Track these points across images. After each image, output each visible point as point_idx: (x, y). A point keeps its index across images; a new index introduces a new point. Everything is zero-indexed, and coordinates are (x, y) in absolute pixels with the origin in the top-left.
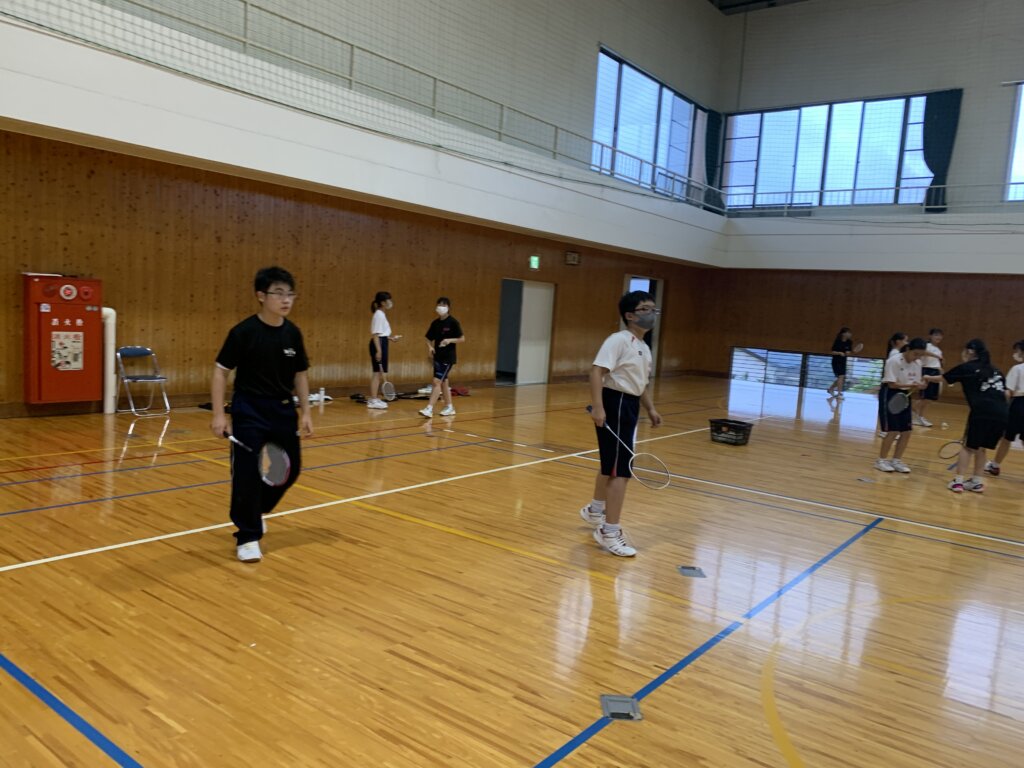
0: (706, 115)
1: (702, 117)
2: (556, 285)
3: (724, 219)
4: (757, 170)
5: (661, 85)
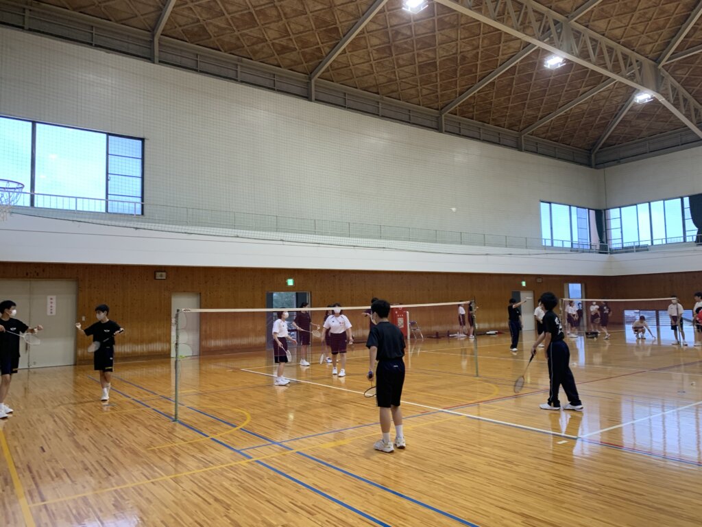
0: (594, 212)
1: (592, 213)
2: (534, 292)
3: (609, 255)
4: (622, 232)
5: (570, 206)
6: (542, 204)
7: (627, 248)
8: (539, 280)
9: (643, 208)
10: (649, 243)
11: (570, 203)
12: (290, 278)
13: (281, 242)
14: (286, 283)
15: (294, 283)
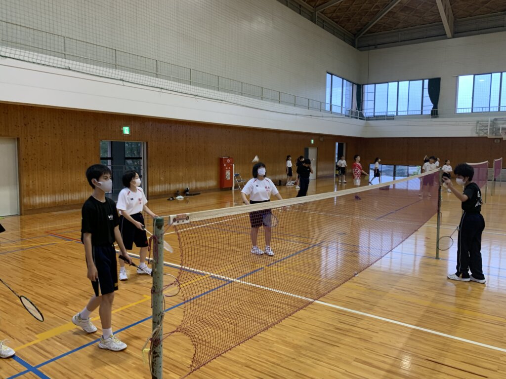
0: (356, 86)
1: (355, 87)
2: (318, 148)
3: (365, 121)
4: (374, 103)
5: (343, 79)
6: (327, 74)
7: (377, 116)
8: (322, 139)
9: (393, 85)
10: (395, 115)
11: (344, 77)
12: (126, 126)
13: (121, 82)
14: (122, 131)
15: (131, 131)
